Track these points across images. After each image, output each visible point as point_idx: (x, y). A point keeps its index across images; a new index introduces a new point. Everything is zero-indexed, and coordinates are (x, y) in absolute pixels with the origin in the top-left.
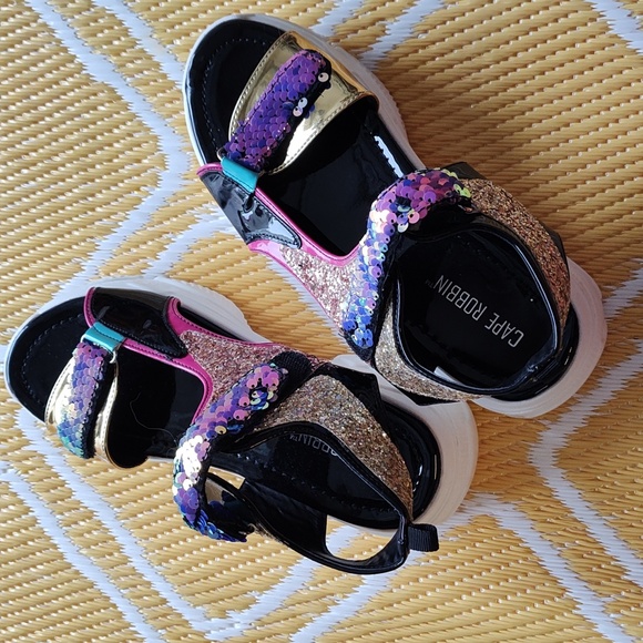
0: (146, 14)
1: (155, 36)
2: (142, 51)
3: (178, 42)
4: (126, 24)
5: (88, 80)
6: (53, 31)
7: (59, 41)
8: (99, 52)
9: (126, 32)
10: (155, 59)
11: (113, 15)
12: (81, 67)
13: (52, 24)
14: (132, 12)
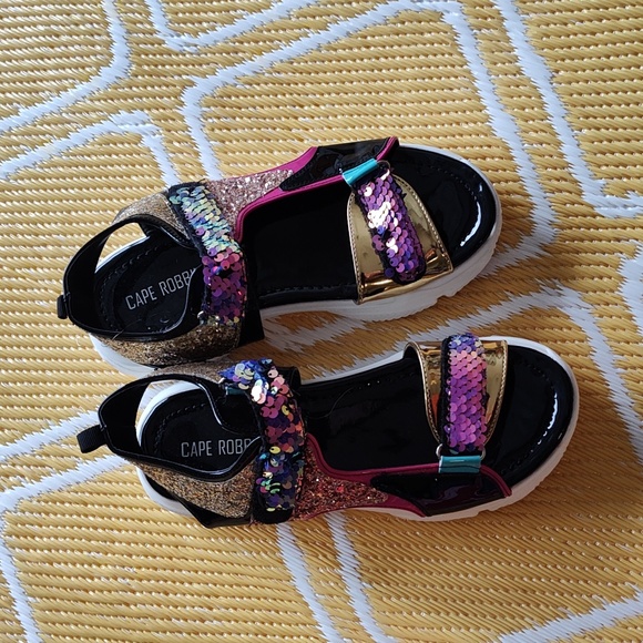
0: (567, 98)
1: (568, 118)
2: (550, 126)
3: (585, 131)
4: (545, 99)
5: (489, 132)
6: (474, 79)
7: (476, 90)
8: (509, 111)
9: (542, 106)
10: (560, 138)
11: (535, 88)
12: (487, 119)
13: (475, 73)
14: (554, 91)
